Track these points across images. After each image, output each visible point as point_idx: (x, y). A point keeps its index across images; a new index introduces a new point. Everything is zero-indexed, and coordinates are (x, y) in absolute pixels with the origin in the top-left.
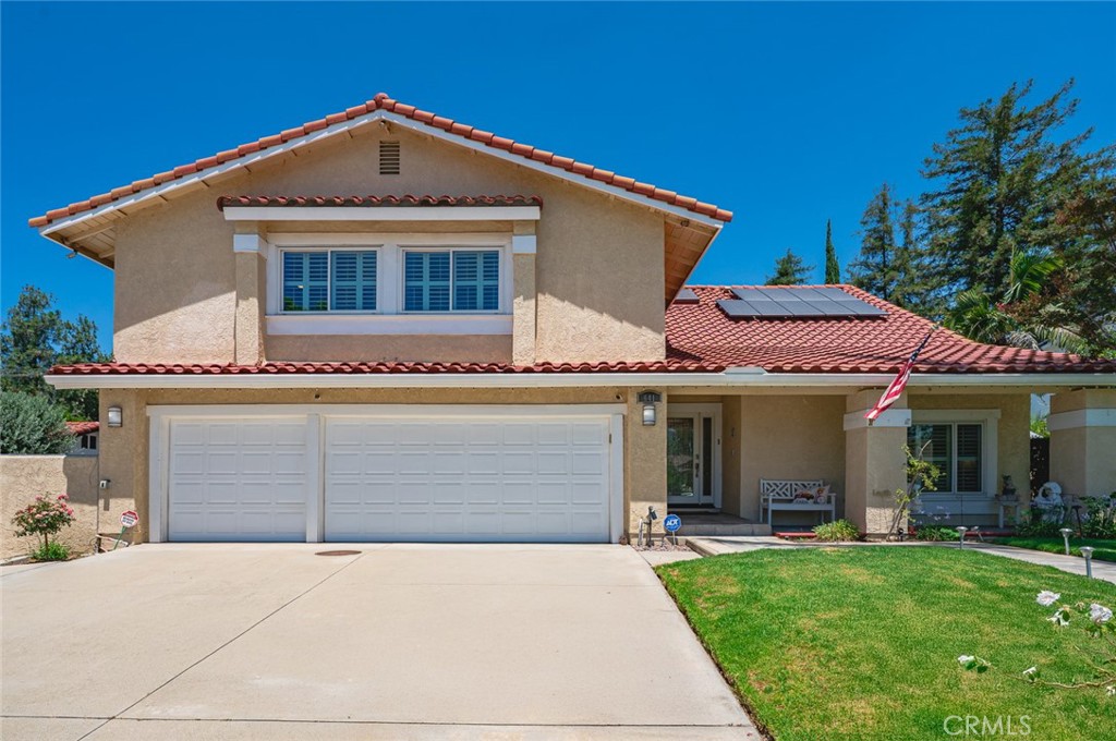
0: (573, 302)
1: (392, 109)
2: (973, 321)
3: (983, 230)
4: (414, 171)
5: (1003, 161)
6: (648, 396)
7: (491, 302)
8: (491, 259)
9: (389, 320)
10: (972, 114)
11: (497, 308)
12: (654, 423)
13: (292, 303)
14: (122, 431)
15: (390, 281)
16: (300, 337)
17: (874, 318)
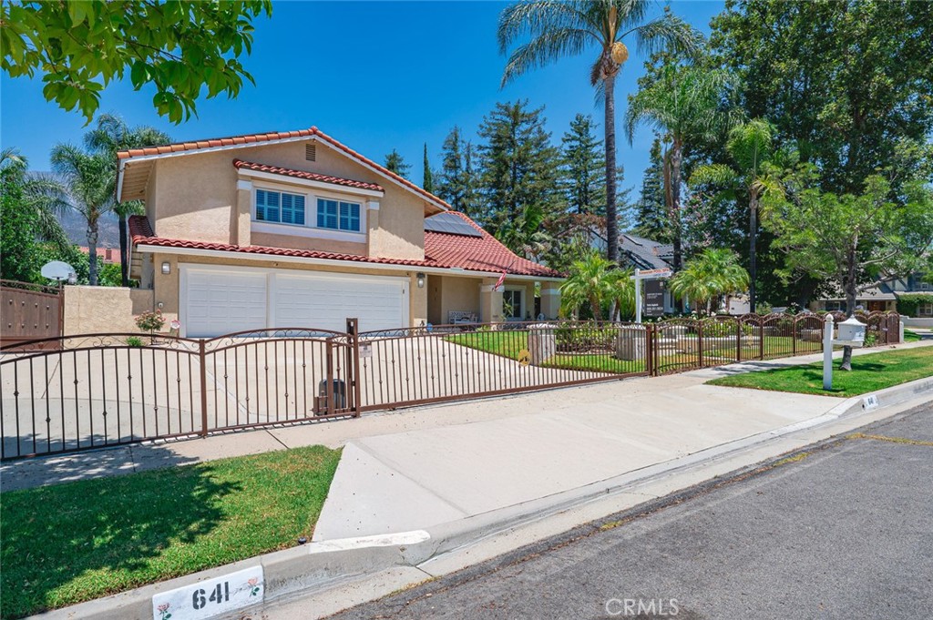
0: (390, 231)
1: (321, 136)
2: (509, 236)
3: (508, 178)
4: (321, 160)
5: (516, 138)
6: (420, 275)
7: (356, 227)
8: (356, 208)
9: (310, 230)
10: (503, 107)
11: (358, 230)
12: (422, 286)
13: (260, 217)
14: (170, 276)
15: (311, 212)
16: (266, 234)
17: (479, 237)
